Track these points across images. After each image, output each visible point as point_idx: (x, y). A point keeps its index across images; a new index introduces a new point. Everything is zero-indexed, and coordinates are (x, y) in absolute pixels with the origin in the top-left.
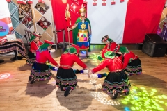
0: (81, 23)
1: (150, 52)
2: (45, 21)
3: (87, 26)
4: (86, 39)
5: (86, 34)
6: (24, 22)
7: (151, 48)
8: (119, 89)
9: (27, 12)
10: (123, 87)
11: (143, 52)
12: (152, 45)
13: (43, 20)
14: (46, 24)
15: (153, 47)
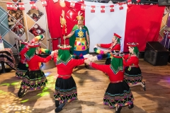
0: (78, 31)
1: (152, 60)
2: (39, 28)
3: (85, 34)
4: (84, 48)
5: (84, 43)
6: (15, 30)
7: (153, 57)
8: (122, 102)
9: (17, 19)
10: (126, 99)
11: (145, 60)
12: (153, 54)
13: (36, 27)
14: (39, 31)
15: (155, 55)
